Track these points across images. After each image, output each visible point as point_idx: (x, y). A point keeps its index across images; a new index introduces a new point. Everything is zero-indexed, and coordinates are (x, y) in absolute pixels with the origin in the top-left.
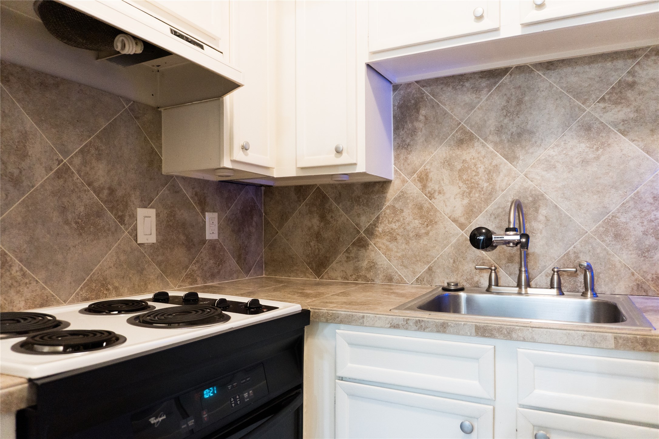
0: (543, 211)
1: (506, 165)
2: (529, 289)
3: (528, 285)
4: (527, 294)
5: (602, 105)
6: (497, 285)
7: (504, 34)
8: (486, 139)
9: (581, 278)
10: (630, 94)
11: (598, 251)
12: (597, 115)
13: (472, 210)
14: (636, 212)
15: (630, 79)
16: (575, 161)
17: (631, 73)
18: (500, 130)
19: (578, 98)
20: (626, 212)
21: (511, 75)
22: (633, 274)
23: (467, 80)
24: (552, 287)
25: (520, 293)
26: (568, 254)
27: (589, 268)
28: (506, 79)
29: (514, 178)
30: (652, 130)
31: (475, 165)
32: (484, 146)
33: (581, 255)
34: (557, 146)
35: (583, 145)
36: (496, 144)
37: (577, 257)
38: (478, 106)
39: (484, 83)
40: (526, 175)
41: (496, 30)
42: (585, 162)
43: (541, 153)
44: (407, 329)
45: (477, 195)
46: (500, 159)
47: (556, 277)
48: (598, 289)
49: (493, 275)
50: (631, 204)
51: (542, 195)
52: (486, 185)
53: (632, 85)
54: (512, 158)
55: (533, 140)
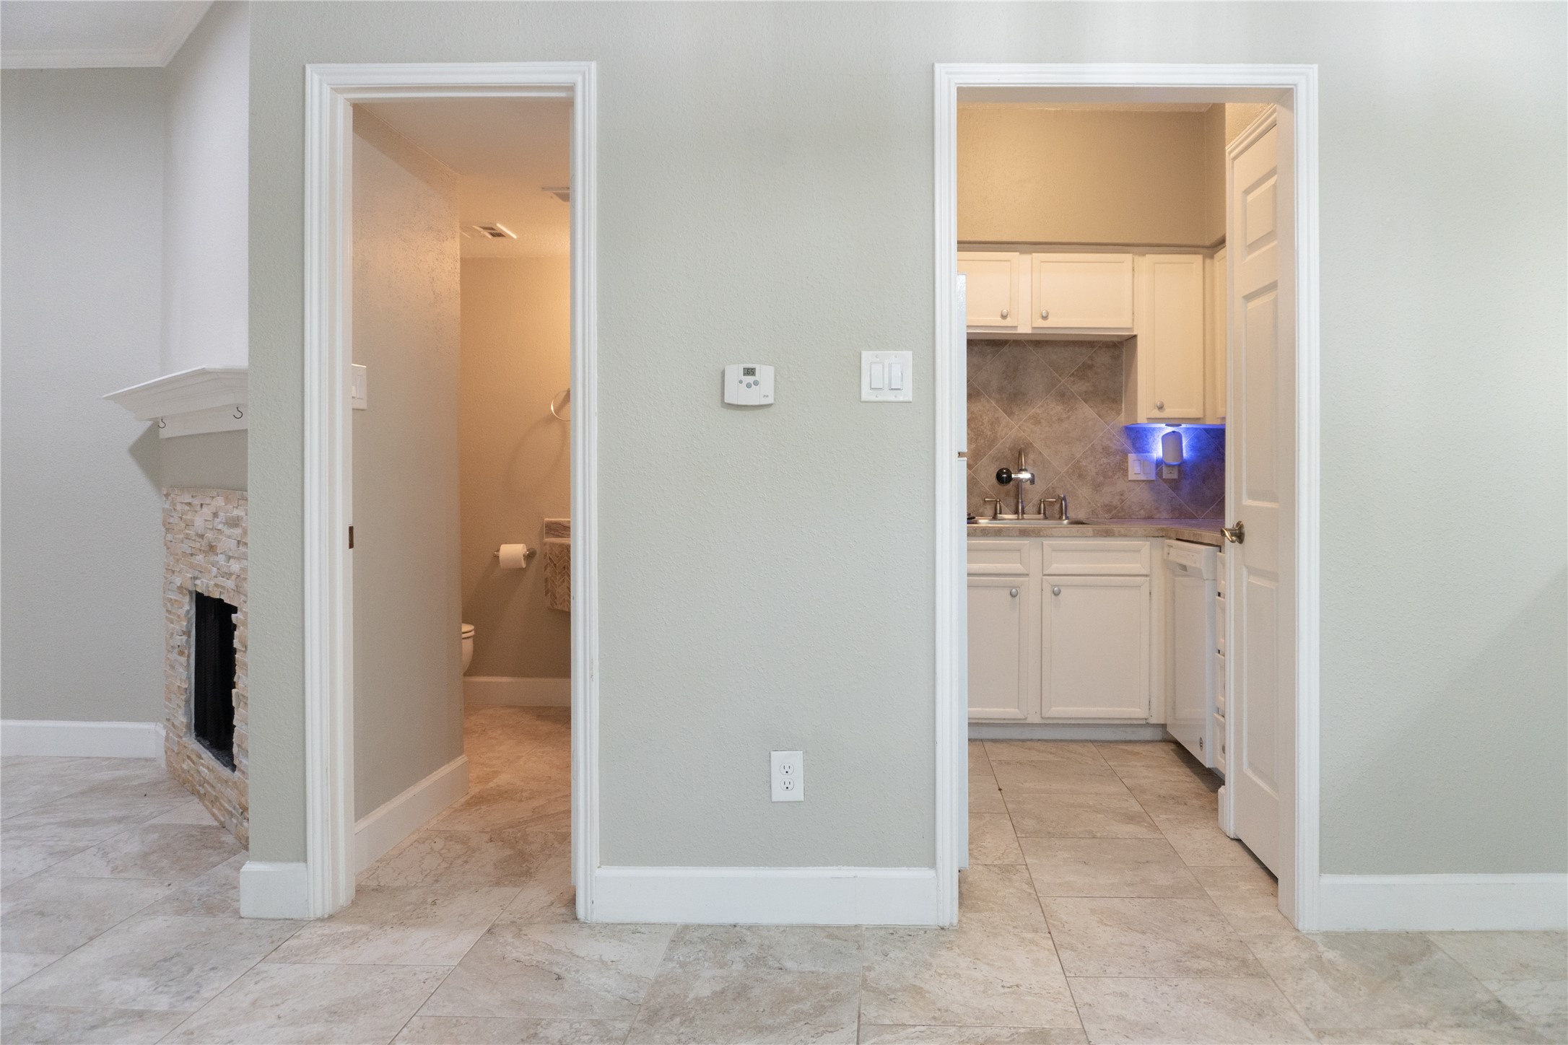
0: (1031, 456)
1: (1005, 419)
2: (1025, 515)
3: (1023, 513)
4: (1023, 519)
5: (1072, 379)
6: (1000, 513)
7: (1020, 331)
8: (990, 396)
9: (1057, 506)
10: (1090, 373)
11: (1068, 486)
12: (1068, 386)
13: (978, 454)
14: (1092, 458)
15: (1090, 362)
16: (1054, 419)
17: (1091, 358)
18: (1001, 390)
19: (1057, 372)
20: (1086, 458)
21: (1010, 346)
22: (1090, 503)
23: (976, 345)
24: (1039, 513)
25: (1018, 519)
26: (1048, 489)
27: (1064, 499)
28: (1006, 349)
29: (1011, 429)
30: (1102, 401)
31: (981, 416)
32: (988, 401)
33: (1057, 490)
34: (1042, 406)
35: (1059, 407)
36: (997, 401)
37: (1054, 491)
38: (984, 368)
39: (989, 350)
40: (1019, 427)
41: (1015, 327)
42: (1060, 420)
43: (1032, 411)
44: (975, 536)
45: (982, 441)
46: (1001, 413)
47: (1042, 505)
48: (1068, 515)
49: (998, 505)
50: (1089, 452)
51: (1031, 444)
52: (989, 433)
53: (1091, 367)
54: (1010, 414)
55: (1026, 400)
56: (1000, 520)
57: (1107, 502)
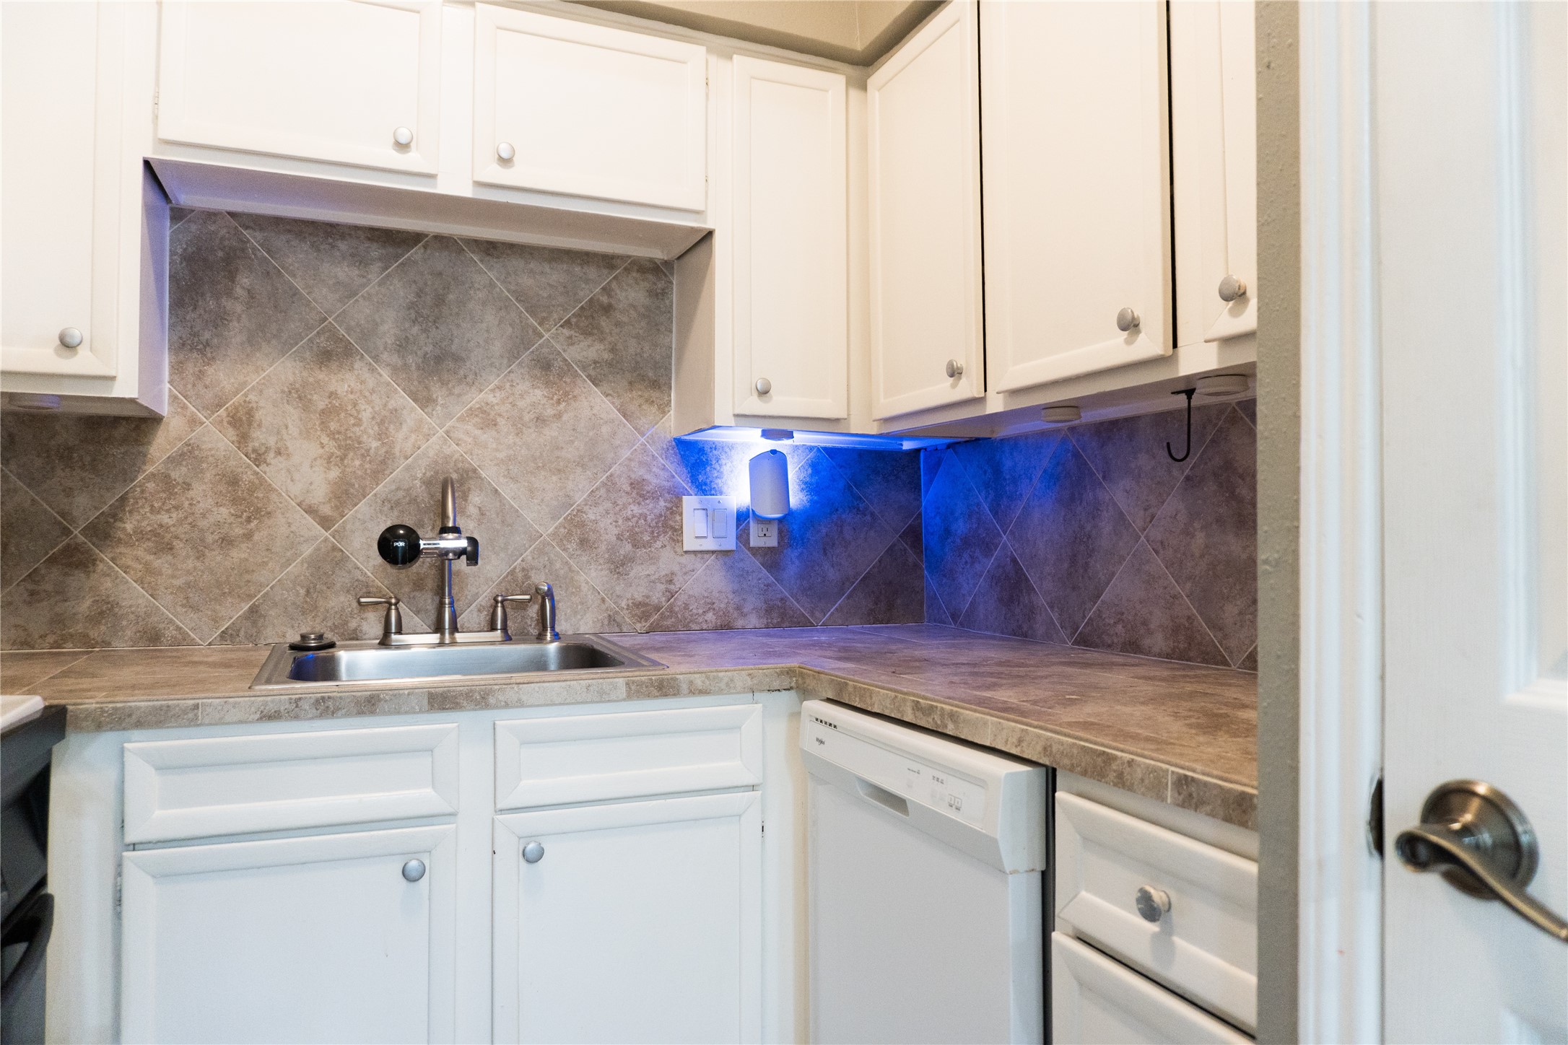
0: (476, 499)
1: (412, 412)
2: (457, 635)
3: (455, 629)
4: (453, 643)
5: (566, 332)
6: (399, 632)
7: (445, 187)
8: (376, 358)
9: (533, 611)
10: (604, 323)
11: (558, 565)
12: (559, 347)
13: (346, 492)
14: (608, 505)
15: (605, 299)
16: (527, 418)
17: (607, 290)
18: (403, 346)
19: (533, 314)
20: (596, 505)
21: (425, 247)
22: (603, 600)
23: (343, 237)
24: (493, 628)
25: (441, 644)
26: (512, 572)
27: (550, 594)
28: (416, 253)
29: (427, 437)
30: (630, 383)
31: (355, 405)
32: (372, 370)
33: (532, 574)
34: (500, 388)
35: (538, 392)
36: (395, 370)
37: (527, 577)
38: (364, 292)
39: (376, 251)
40: (447, 433)
41: (432, 177)
42: (540, 420)
43: (476, 398)
45: (357, 463)
46: (402, 399)
47: (499, 610)
48: (557, 629)
49: (393, 613)
50: (603, 491)
51: (475, 471)
52: (375, 444)
53: (607, 309)
54: (425, 401)
55: (462, 372)
56: (398, 647)
57: (639, 598)
